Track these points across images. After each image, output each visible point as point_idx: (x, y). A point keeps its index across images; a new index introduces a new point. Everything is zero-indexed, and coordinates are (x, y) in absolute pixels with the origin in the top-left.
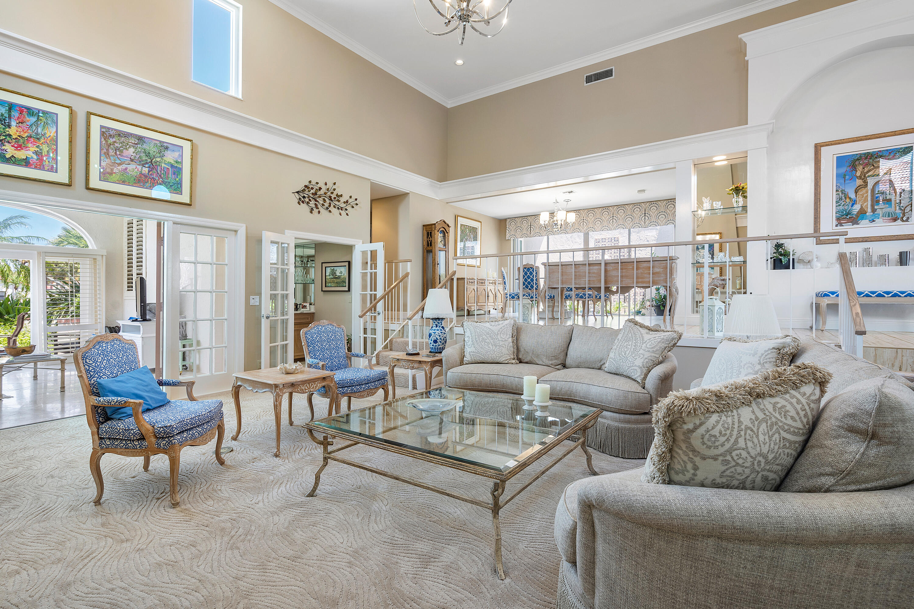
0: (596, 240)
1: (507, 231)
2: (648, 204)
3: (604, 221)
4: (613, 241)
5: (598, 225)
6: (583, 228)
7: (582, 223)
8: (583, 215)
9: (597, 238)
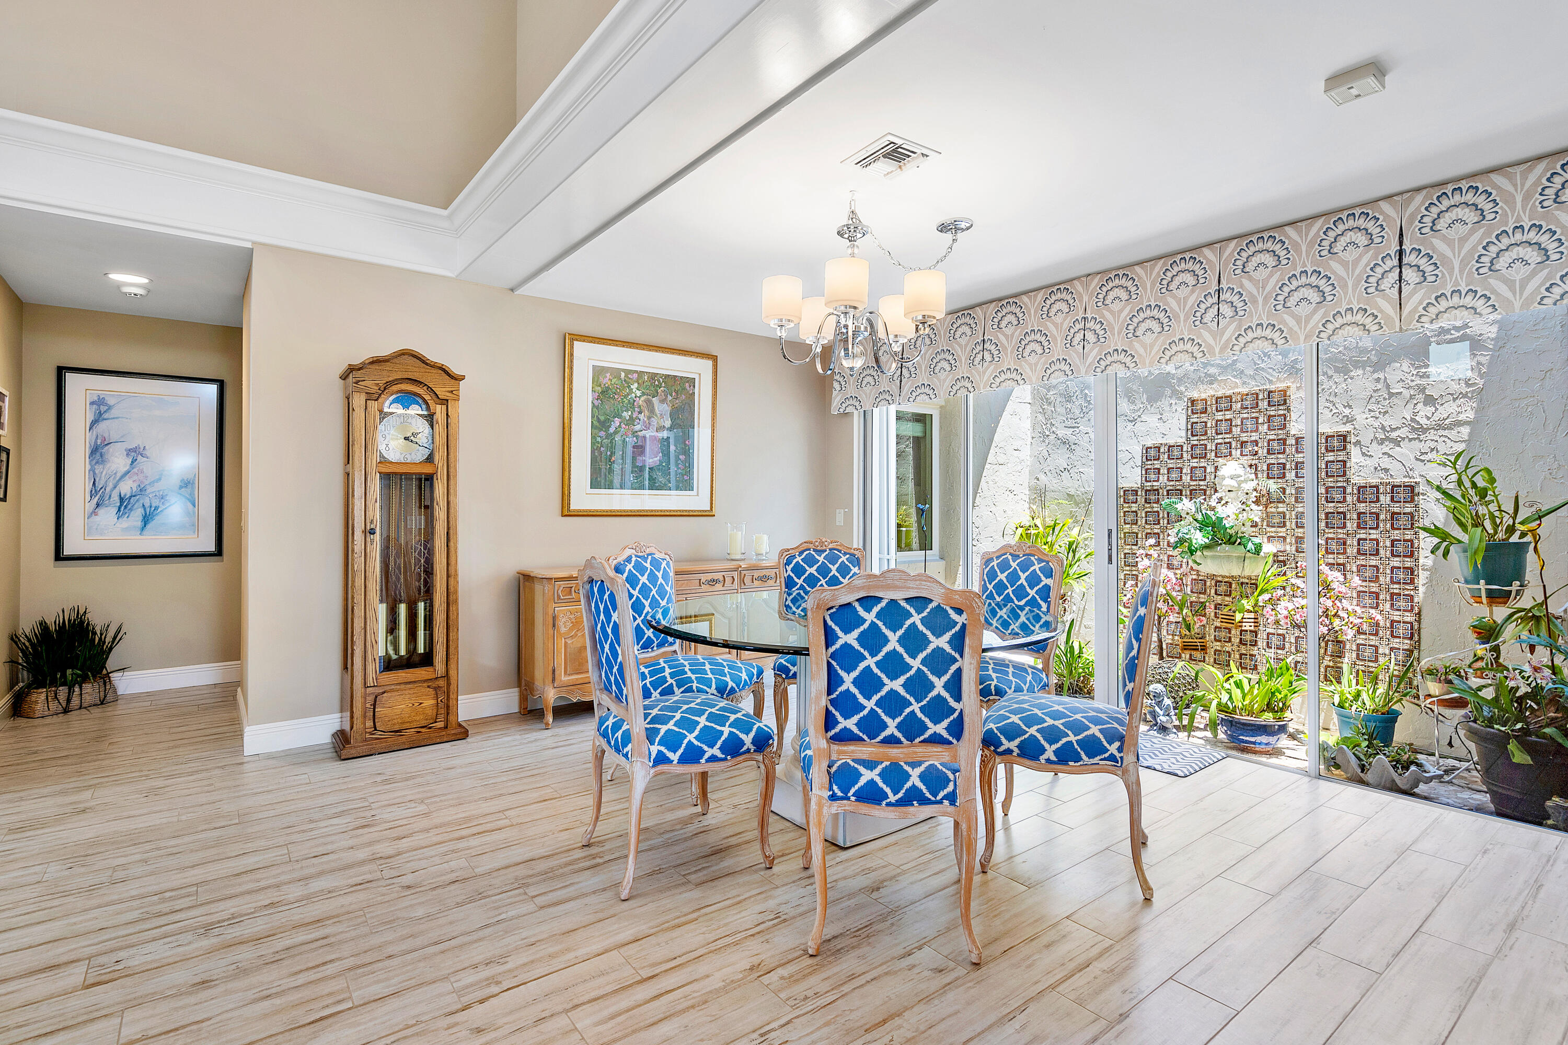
0: (1193, 402)
1: (836, 385)
2: (1419, 198)
3: (1177, 317)
4: (1263, 405)
5: (1149, 339)
6: (1084, 357)
7: (1080, 336)
8: (1085, 298)
9: (1195, 395)
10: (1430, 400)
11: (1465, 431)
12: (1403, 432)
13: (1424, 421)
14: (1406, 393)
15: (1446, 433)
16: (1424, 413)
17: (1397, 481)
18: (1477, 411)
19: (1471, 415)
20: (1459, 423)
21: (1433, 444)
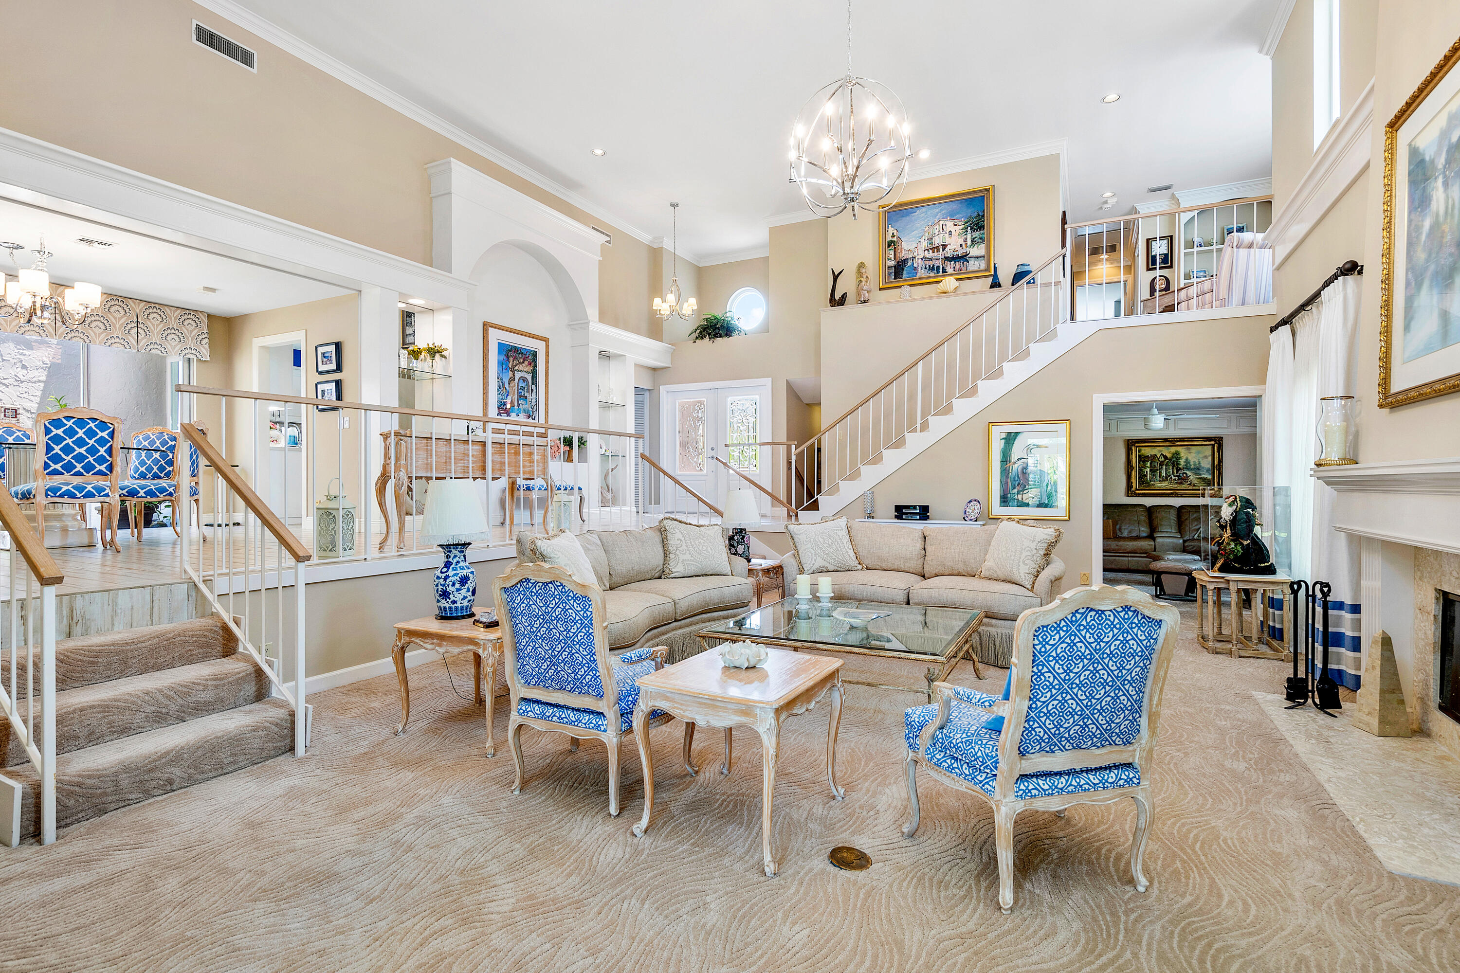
10: (24, 367)
11: (42, 385)
12: (11, 381)
13: (21, 377)
14: (13, 361)
15: (33, 385)
16: (21, 373)
17: (8, 406)
18: (48, 376)
19: (44, 378)
20: (39, 381)
21: (26, 390)
